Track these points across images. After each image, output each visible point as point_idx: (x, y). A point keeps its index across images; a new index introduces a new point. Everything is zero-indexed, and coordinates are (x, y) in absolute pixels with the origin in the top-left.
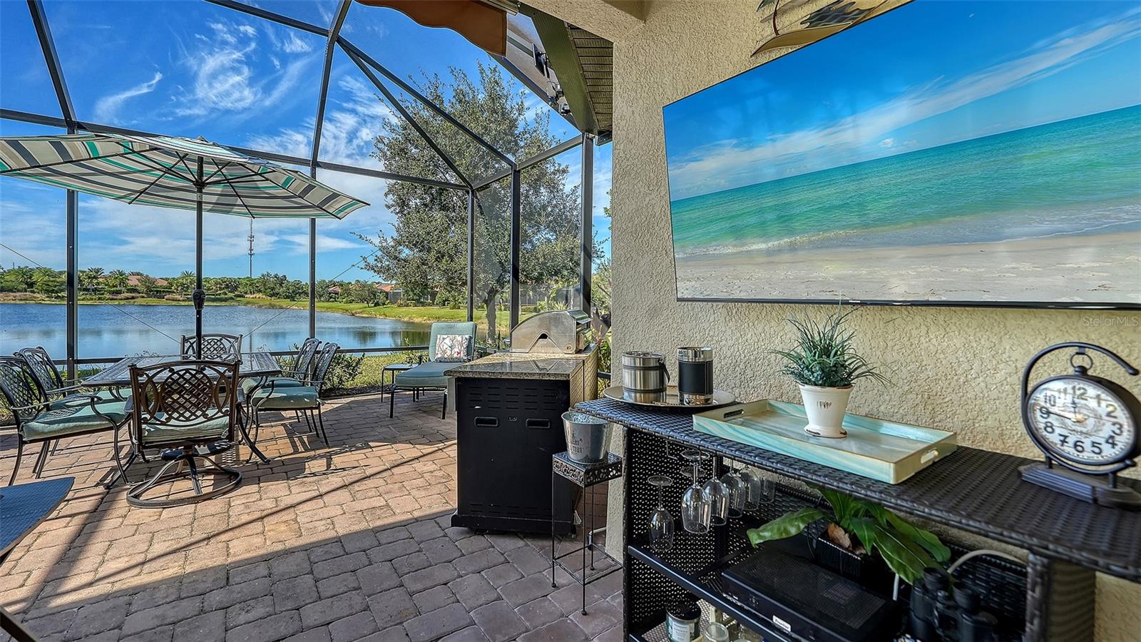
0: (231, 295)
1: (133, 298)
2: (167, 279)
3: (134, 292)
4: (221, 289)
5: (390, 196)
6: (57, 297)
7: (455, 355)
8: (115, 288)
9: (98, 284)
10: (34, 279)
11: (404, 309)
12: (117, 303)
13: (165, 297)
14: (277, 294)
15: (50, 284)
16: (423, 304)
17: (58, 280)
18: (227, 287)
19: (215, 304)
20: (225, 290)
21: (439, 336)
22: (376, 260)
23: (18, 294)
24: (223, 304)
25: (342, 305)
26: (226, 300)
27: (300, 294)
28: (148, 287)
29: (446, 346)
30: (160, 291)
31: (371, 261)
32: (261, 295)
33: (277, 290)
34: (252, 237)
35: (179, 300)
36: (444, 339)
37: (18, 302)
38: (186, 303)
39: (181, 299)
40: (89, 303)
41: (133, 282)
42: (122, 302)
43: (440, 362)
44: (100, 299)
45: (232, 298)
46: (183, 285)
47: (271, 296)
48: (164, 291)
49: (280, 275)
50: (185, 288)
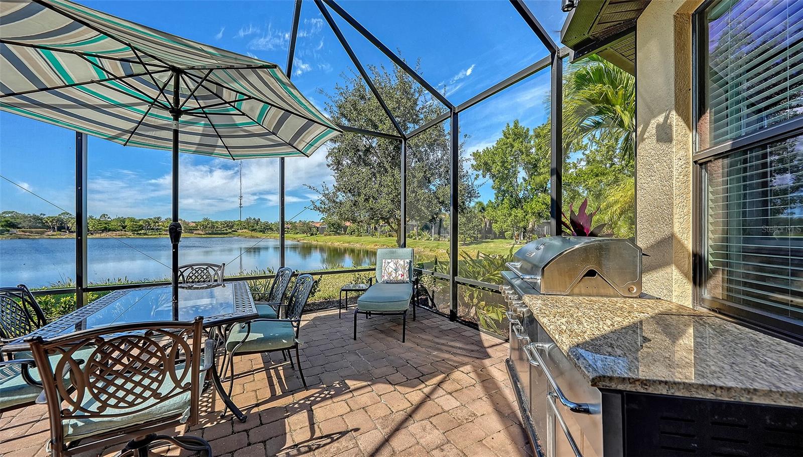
0: (230, 231)
2: (195, 222)
4: (224, 227)
5: (330, 158)
6: (138, 234)
7: (400, 278)
9: (159, 226)
10: (126, 224)
11: (328, 237)
13: (195, 233)
14: (255, 230)
15: (134, 226)
16: (339, 234)
17: (138, 224)
18: (228, 226)
19: (221, 236)
20: (227, 228)
21: (384, 261)
22: (321, 203)
23: (118, 232)
24: (225, 236)
26: (227, 234)
27: (268, 229)
28: (185, 227)
29: (391, 269)
30: (192, 229)
31: (318, 205)
32: (246, 230)
33: (255, 228)
34: (241, 197)
36: (389, 263)
37: (118, 237)
38: (205, 236)
39: (203, 233)
40: (154, 236)
43: (387, 283)
44: (159, 234)
45: (230, 233)
46: (203, 225)
47: (252, 231)
48: (193, 229)
49: (257, 219)
50: (205, 227)
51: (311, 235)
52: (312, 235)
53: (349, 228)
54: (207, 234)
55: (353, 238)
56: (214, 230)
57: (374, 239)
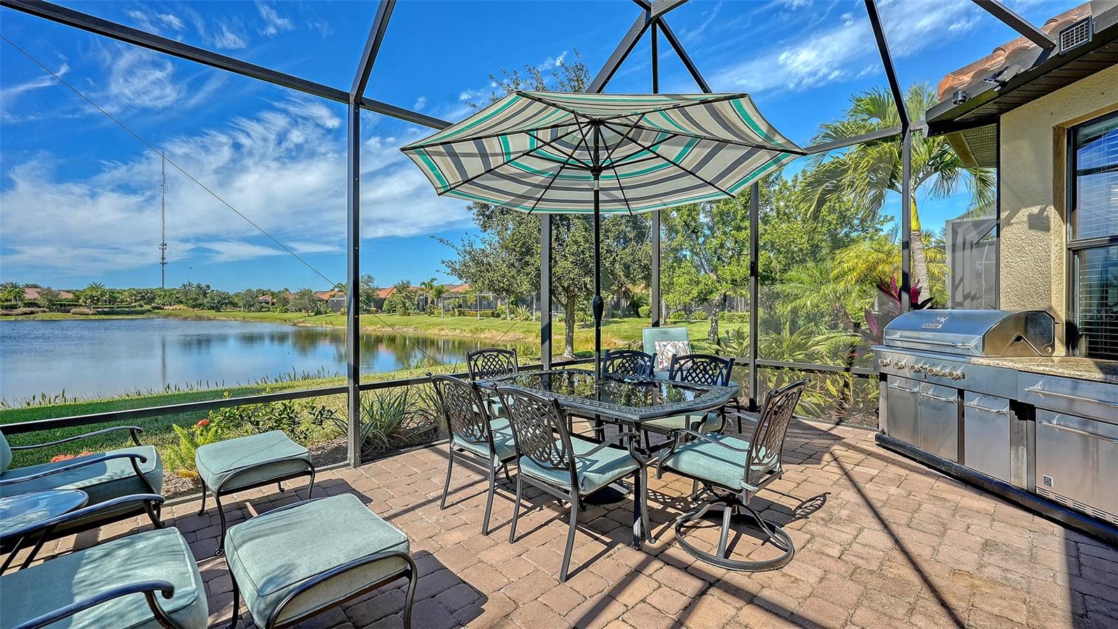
0: (147, 307)
1: (32, 313)
3: (33, 307)
4: (136, 301)
8: (9, 303)
12: (13, 318)
13: (71, 311)
14: (200, 305)
16: (368, 312)
18: (143, 298)
19: (131, 317)
20: (142, 302)
24: (140, 316)
25: (277, 314)
26: (142, 313)
27: (227, 304)
28: (50, 301)
30: (65, 305)
32: (182, 306)
33: (200, 301)
34: (164, 245)
35: (88, 314)
38: (97, 317)
39: (91, 312)
41: (30, 295)
42: (20, 318)
45: (149, 311)
46: (92, 297)
47: (194, 307)
48: (69, 305)
49: (203, 285)
50: (95, 300)
51: (316, 315)
52: (318, 313)
53: (386, 302)
54: (99, 313)
55: (395, 318)
56: (115, 306)
57: (433, 319)
